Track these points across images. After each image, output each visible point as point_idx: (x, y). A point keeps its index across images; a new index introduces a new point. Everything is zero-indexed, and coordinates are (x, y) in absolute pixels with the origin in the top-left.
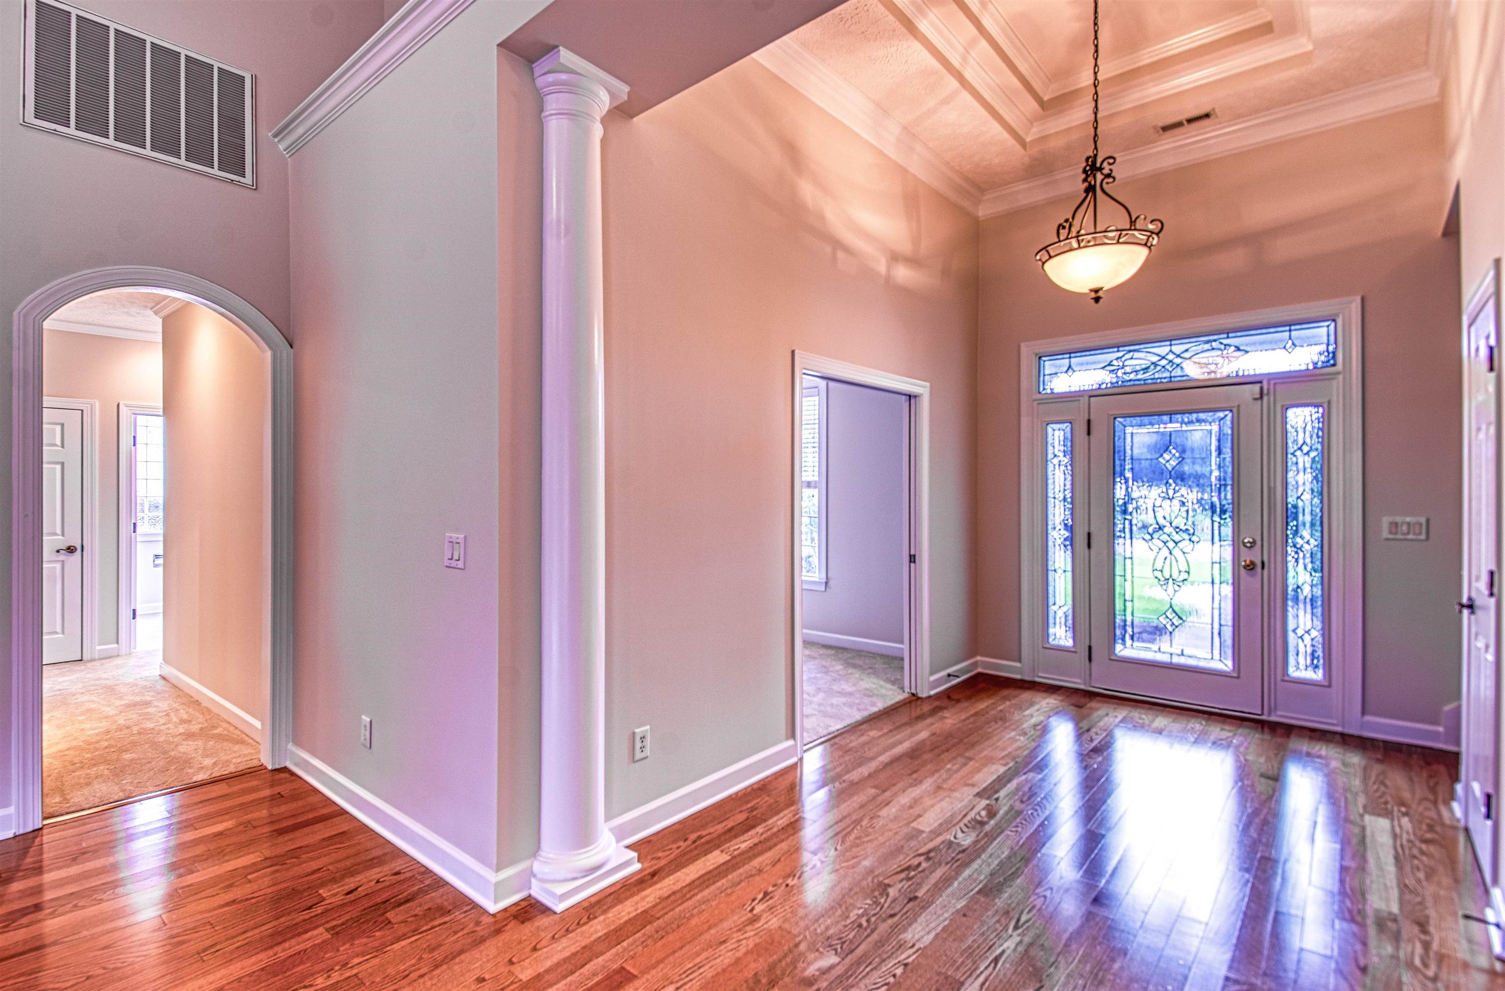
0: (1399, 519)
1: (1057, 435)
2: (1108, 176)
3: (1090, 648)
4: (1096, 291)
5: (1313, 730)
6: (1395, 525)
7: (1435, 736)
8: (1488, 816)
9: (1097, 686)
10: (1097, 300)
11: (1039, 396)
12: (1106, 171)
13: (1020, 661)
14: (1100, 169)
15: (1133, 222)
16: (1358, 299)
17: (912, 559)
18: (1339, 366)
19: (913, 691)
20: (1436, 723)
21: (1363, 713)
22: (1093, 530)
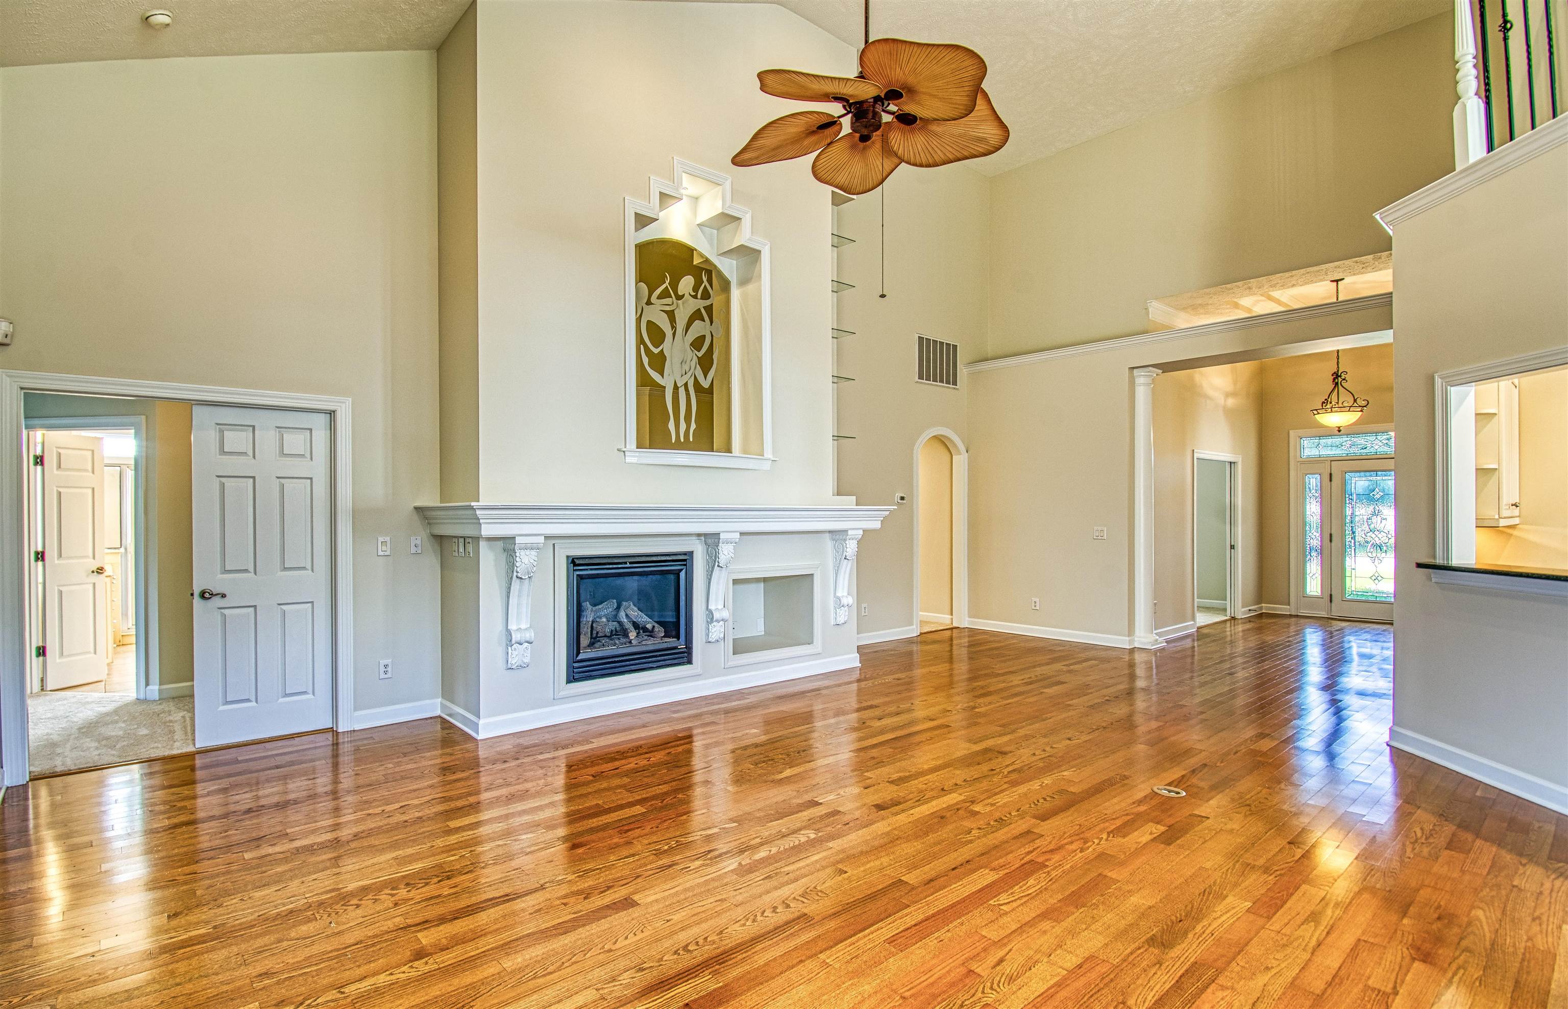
1: (1313, 481)
2: (1344, 379)
3: (1331, 595)
4: (1339, 428)
9: (1335, 613)
11: (1301, 460)
12: (1343, 378)
13: (1288, 605)
14: (1340, 376)
15: (1355, 401)
17: (1232, 547)
19: (1233, 615)
22: (1333, 531)
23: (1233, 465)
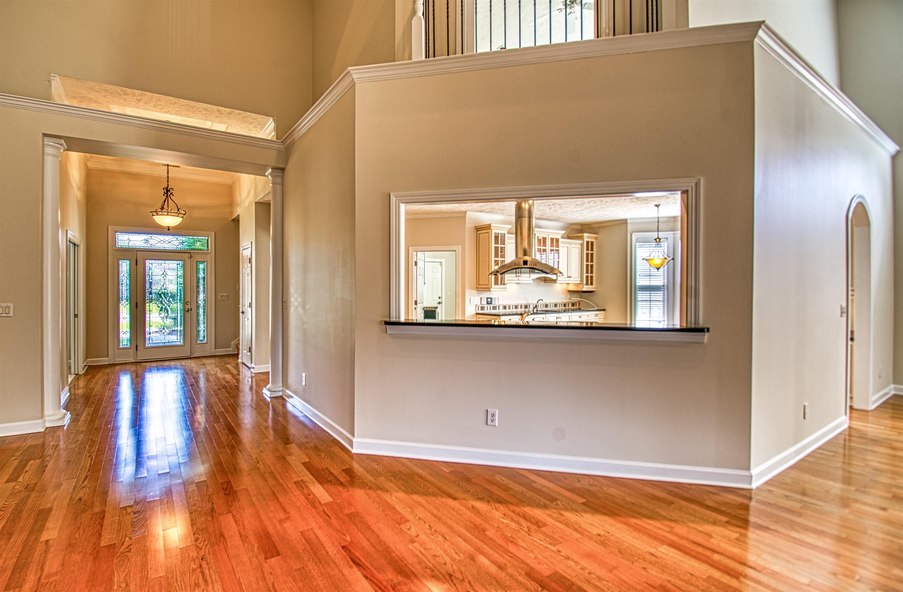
0: (222, 294)
1: (125, 265)
2: (171, 194)
3: (137, 346)
4: (169, 227)
5: (204, 356)
6: (221, 296)
7: (230, 351)
8: (250, 352)
9: (139, 358)
10: (169, 229)
11: (116, 248)
12: (171, 192)
13: (108, 357)
14: (169, 191)
15: (178, 210)
16: (214, 233)
17: (76, 316)
18: (209, 251)
19: (76, 373)
20: (230, 347)
21: (215, 348)
22: (138, 301)
23: (76, 247)
